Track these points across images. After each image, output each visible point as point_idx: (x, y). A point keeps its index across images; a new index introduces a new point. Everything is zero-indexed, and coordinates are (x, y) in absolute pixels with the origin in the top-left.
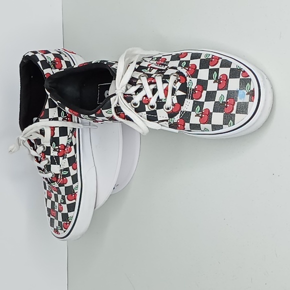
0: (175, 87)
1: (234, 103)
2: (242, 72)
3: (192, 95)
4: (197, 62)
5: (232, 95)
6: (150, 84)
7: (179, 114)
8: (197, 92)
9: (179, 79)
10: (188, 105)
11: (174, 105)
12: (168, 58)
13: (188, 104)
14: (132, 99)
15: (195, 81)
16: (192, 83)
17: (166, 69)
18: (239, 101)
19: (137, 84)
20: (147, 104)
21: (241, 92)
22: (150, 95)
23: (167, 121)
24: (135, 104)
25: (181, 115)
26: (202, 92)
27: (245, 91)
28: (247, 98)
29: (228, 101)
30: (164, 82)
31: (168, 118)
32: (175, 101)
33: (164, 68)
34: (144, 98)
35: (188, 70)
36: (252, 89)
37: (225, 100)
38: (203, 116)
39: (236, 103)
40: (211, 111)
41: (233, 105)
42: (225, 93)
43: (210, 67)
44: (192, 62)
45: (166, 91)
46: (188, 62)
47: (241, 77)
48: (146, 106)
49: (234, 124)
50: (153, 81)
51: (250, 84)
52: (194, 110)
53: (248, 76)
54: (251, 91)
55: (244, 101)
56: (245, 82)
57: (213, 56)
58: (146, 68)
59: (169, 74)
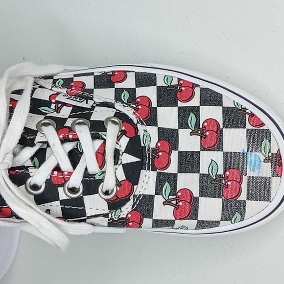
0: (118, 147)
1: (241, 178)
2: (247, 116)
3: (153, 162)
4: (150, 93)
5: (234, 162)
6: (64, 141)
7: (131, 202)
8: (160, 154)
9: (123, 128)
10: (147, 183)
11: (118, 183)
12: (89, 82)
13: (146, 180)
14: (28, 176)
15: (153, 131)
16: (150, 136)
17: (93, 108)
18: (250, 173)
19: (35, 142)
20: (62, 185)
21: (251, 157)
22: (66, 166)
23: (106, 216)
24: (35, 187)
25: (134, 204)
26: (170, 154)
27: (260, 154)
28: (266, 170)
29: (228, 173)
30: (95, 137)
31: (107, 211)
32: (122, 177)
33: (88, 106)
34: (56, 173)
35: (137, 110)
36: (274, 151)
37: (221, 172)
38: (181, 203)
39: (245, 178)
40: (196, 194)
41: (240, 182)
42: (218, 157)
43: (180, 104)
44: (141, 92)
45: (101, 155)
46: (132, 92)
47: (249, 126)
48: (60, 190)
49: (242, 219)
50: (71, 136)
51: (270, 141)
52: (158, 191)
53: (263, 124)
54: (273, 155)
55: (261, 175)
56: (258, 136)
57: (179, 80)
58: (47, 104)
59: (103, 119)
